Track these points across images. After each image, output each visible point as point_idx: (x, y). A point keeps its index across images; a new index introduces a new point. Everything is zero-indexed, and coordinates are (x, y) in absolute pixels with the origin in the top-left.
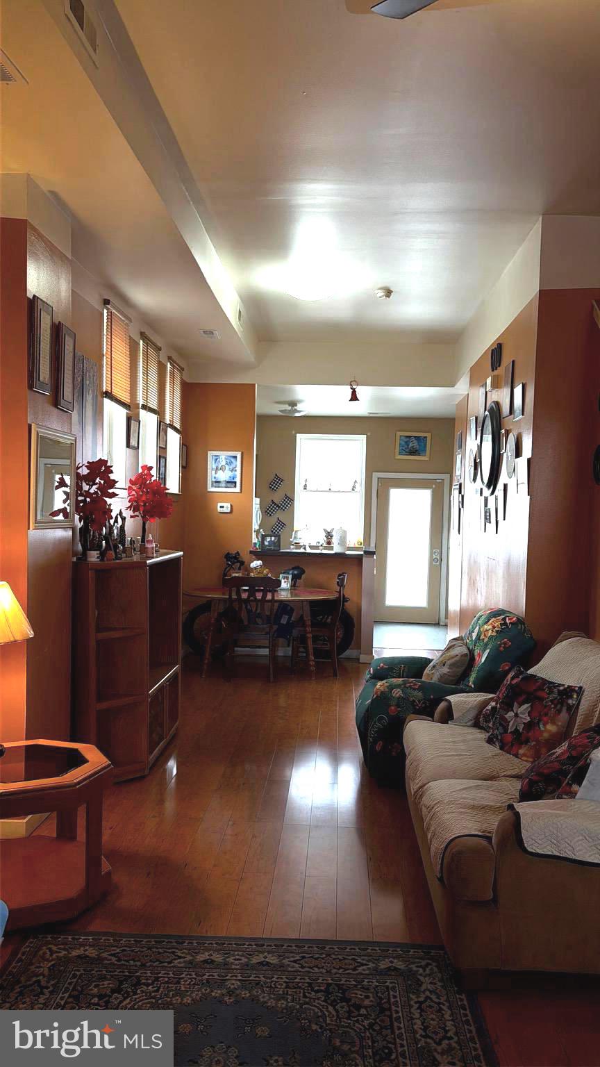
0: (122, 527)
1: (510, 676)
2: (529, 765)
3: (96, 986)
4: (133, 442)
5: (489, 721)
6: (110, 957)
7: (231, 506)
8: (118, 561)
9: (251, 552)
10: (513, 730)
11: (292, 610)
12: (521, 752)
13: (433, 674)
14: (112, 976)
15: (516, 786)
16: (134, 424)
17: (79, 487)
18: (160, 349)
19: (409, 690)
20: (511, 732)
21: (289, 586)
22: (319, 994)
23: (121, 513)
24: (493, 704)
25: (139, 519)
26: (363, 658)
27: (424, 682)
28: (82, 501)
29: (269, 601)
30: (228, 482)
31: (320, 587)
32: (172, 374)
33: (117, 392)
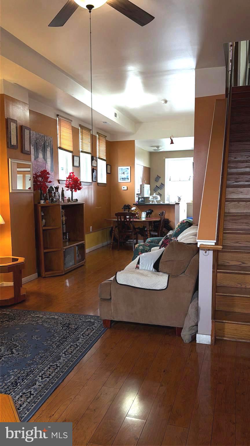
4: (76, 164)
7: (127, 187)
8: (51, 204)
9: (134, 204)
16: (76, 158)
18: (90, 130)
19: (145, 247)
21: (145, 216)
32: (99, 139)
33: (65, 147)
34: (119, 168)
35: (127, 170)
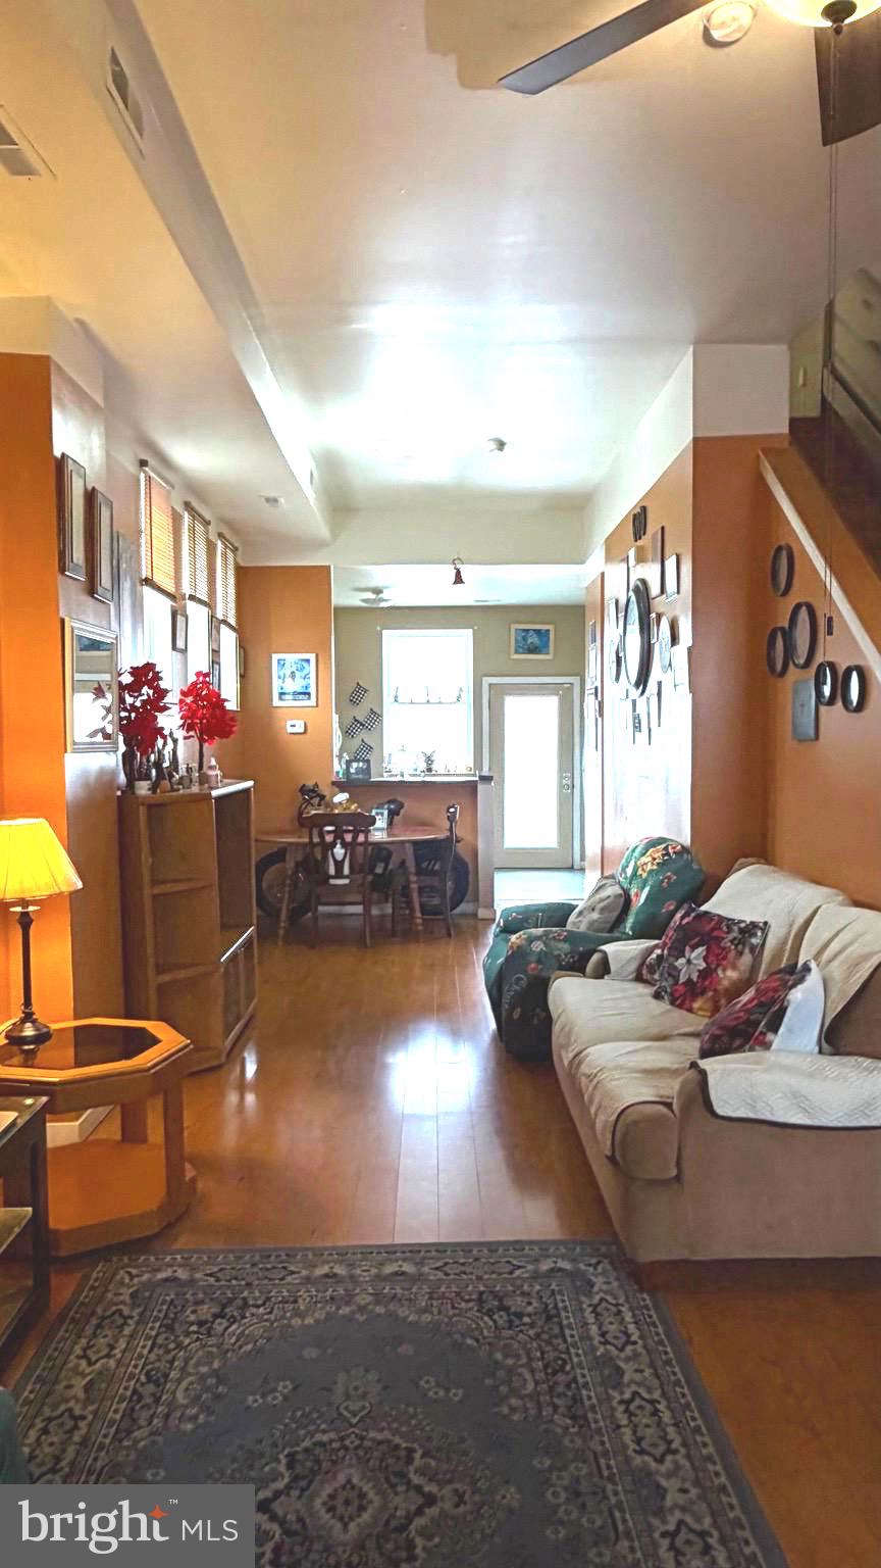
0: (174, 752)
1: (678, 916)
2: (706, 1020)
3: (193, 1312)
4: (181, 644)
5: (655, 973)
6: (206, 1278)
7: (305, 724)
8: (173, 794)
9: (334, 783)
10: (685, 980)
11: (390, 854)
12: (696, 1005)
13: (580, 921)
14: (212, 1299)
15: (693, 1044)
16: (180, 619)
17: (122, 700)
18: (209, 524)
19: (552, 943)
20: (683, 983)
21: (385, 825)
22: (471, 1304)
23: (171, 733)
24: (659, 951)
25: (195, 742)
26: (482, 913)
27: (569, 932)
28: (125, 718)
29: (361, 844)
30: (300, 693)
31: (424, 824)
32: (224, 555)
33: (159, 579)
34: (275, 657)
35: (305, 664)
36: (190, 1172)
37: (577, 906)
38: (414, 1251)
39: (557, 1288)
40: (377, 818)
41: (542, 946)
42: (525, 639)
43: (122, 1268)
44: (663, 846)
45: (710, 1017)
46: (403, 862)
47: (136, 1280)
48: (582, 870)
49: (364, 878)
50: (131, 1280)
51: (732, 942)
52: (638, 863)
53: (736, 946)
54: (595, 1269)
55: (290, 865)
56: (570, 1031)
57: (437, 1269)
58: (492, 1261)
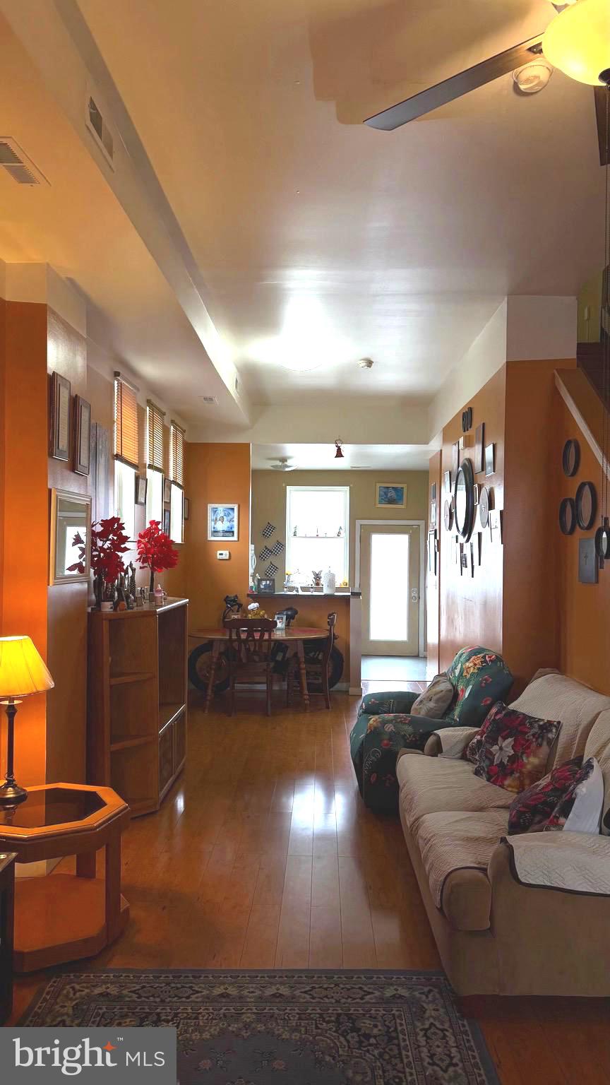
0: (133, 578)
1: (494, 710)
2: (514, 797)
4: (141, 499)
5: (475, 754)
6: (131, 994)
7: (230, 553)
8: (129, 611)
9: (248, 595)
10: (498, 762)
11: (287, 647)
12: (507, 783)
13: (421, 708)
14: (133, 1013)
15: (504, 817)
16: (141, 482)
17: (94, 544)
18: (164, 414)
19: (400, 725)
20: (497, 765)
21: (283, 626)
22: (330, 1025)
23: (131, 565)
24: (479, 737)
25: (148, 570)
26: (352, 691)
27: (412, 717)
28: (96, 556)
29: (266, 641)
30: (226, 532)
31: (312, 626)
32: (175, 436)
33: (126, 454)
34: (210, 506)
35: (231, 512)
36: (124, 904)
37: (419, 695)
38: (290, 976)
39: (397, 1013)
40: (278, 621)
41: (392, 728)
42: (386, 494)
43: (69, 984)
44: (482, 655)
45: (518, 793)
46: (296, 655)
47: (78, 994)
48: (425, 658)
49: (268, 665)
50: (74, 994)
51: (534, 735)
52: (464, 666)
53: (537, 739)
54: (427, 997)
55: (215, 654)
56: (412, 799)
57: (305, 992)
58: (348, 986)
